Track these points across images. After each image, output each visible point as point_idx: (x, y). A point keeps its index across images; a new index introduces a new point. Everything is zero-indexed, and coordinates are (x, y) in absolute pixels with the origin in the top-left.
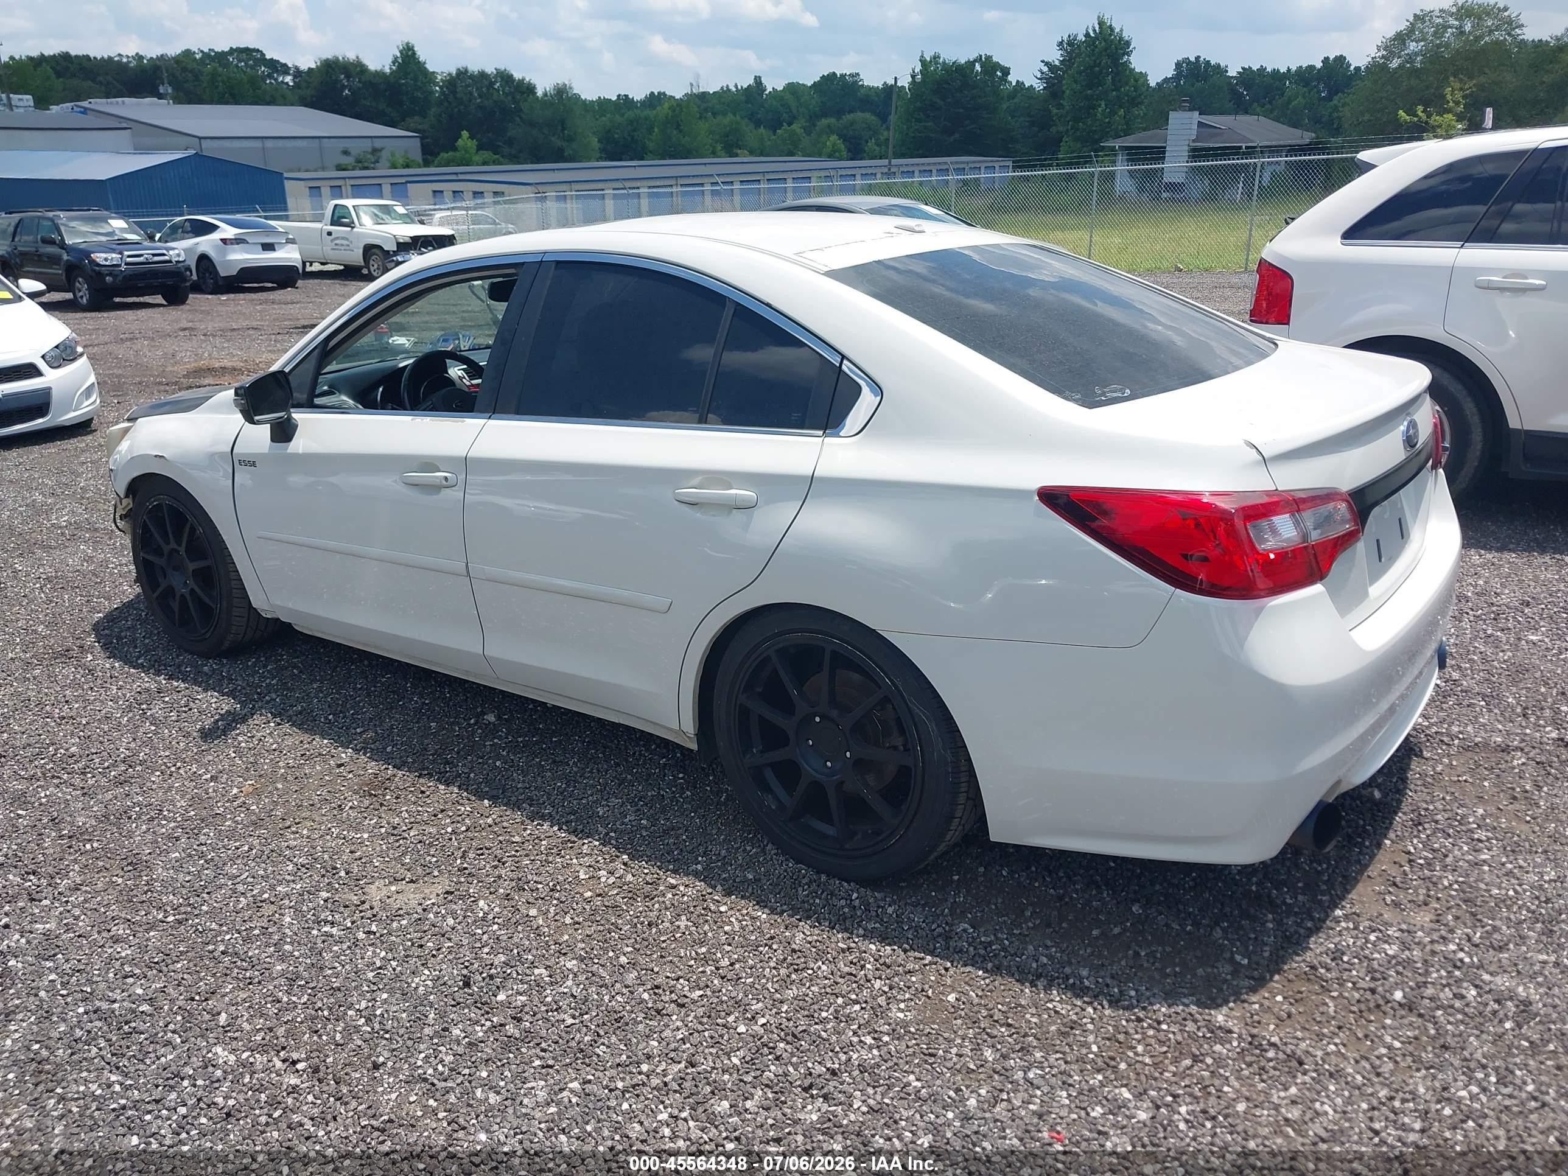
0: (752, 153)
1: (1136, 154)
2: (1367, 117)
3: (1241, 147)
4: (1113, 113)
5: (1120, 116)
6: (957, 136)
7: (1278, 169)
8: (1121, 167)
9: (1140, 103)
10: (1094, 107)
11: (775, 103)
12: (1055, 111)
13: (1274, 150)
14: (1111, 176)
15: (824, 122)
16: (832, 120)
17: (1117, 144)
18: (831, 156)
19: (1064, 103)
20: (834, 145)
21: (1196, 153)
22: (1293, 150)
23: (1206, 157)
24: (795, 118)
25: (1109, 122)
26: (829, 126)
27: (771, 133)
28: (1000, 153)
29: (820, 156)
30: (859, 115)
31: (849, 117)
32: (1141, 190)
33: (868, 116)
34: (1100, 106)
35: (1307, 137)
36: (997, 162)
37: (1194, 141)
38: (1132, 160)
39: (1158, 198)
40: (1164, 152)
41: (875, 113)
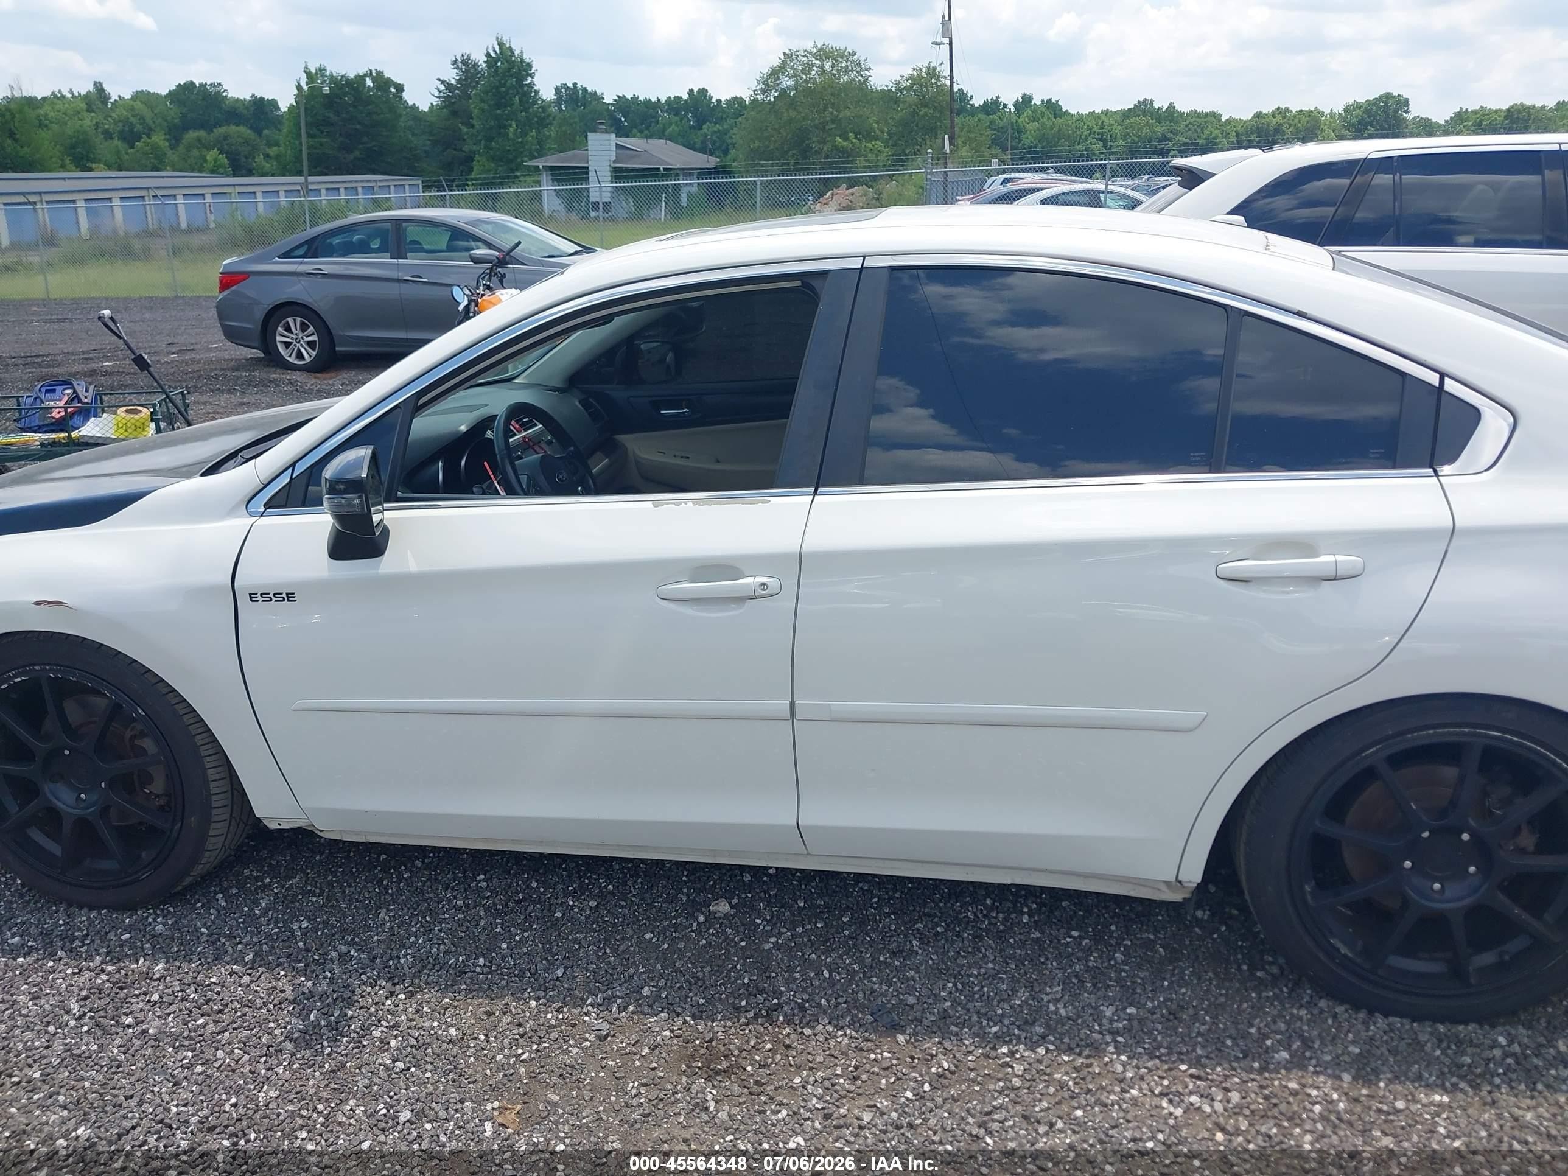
0: (110, 167)
1: (560, 174)
2: (757, 144)
3: (658, 169)
4: (524, 134)
5: (532, 137)
6: (357, 153)
7: (694, 189)
8: (547, 187)
9: (551, 124)
10: (505, 127)
11: (125, 113)
12: (465, 129)
13: (687, 172)
14: (538, 196)
15: (192, 135)
16: (202, 133)
17: (540, 163)
18: (214, 171)
19: (474, 122)
20: (215, 161)
21: (619, 174)
22: (704, 172)
23: (627, 178)
24: (150, 129)
25: (521, 142)
26: (199, 140)
27: (125, 146)
28: (405, 171)
29: (200, 172)
30: (233, 128)
31: (222, 130)
32: (570, 208)
33: (242, 129)
34: (511, 126)
35: (712, 162)
36: (407, 181)
37: (614, 162)
38: (557, 180)
39: (585, 217)
40: (587, 173)
41: (251, 128)
